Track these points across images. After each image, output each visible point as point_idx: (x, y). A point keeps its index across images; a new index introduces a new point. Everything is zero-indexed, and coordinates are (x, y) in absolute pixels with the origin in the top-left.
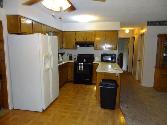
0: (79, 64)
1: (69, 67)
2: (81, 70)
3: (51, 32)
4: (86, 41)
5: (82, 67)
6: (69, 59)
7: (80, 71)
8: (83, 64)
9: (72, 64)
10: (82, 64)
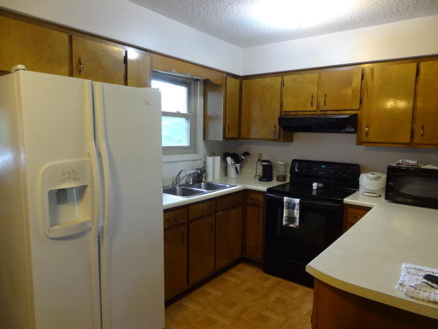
0: (286, 199)
1: (249, 205)
2: (291, 225)
3: (198, 80)
4: (322, 108)
5: (296, 213)
6: (261, 175)
7: (287, 227)
8: (301, 203)
9: (261, 198)
10: (297, 201)
